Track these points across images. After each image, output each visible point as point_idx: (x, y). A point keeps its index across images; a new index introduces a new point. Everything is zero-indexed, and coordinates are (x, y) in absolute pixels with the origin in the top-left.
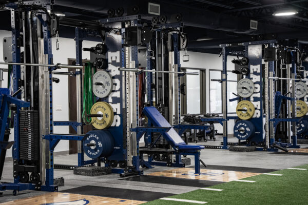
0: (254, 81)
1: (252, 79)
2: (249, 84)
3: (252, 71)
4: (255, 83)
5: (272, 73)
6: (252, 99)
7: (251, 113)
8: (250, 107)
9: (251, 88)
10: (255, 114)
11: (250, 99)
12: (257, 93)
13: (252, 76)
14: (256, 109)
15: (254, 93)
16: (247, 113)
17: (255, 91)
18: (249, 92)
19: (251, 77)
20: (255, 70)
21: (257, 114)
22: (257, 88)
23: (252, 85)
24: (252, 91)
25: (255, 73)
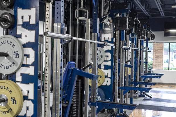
0: (24, 40)
1: (20, 36)
2: (14, 46)
3: (20, 21)
4: (24, 46)
5: (58, 26)
6: (19, 78)
7: (15, 108)
8: (13, 95)
9: (17, 55)
10: (24, 108)
11: (15, 77)
12: (28, 66)
13: (20, 30)
14: (25, 98)
15: (23, 65)
16: (7, 106)
17: (24, 63)
18: (14, 63)
19: (19, 32)
20: (26, 19)
21: (28, 108)
22: (28, 56)
23: (18, 48)
24: (18, 61)
25: (26, 25)
